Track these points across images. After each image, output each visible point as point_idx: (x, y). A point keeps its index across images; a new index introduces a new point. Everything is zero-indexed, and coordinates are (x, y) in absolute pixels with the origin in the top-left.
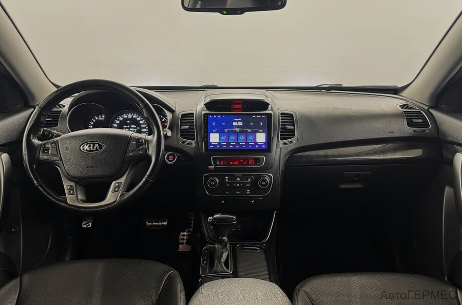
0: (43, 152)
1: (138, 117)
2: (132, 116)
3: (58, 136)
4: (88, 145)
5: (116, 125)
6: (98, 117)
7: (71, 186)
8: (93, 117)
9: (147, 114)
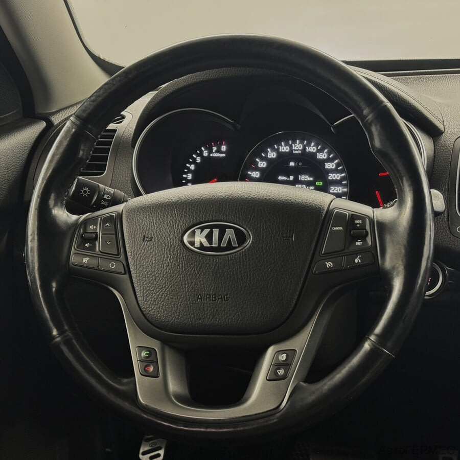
0: (81, 246)
1: (321, 151)
2: (304, 149)
3: (115, 201)
4: (206, 231)
5: (256, 174)
6: (210, 151)
7: (151, 351)
8: (196, 149)
9: (381, 141)
